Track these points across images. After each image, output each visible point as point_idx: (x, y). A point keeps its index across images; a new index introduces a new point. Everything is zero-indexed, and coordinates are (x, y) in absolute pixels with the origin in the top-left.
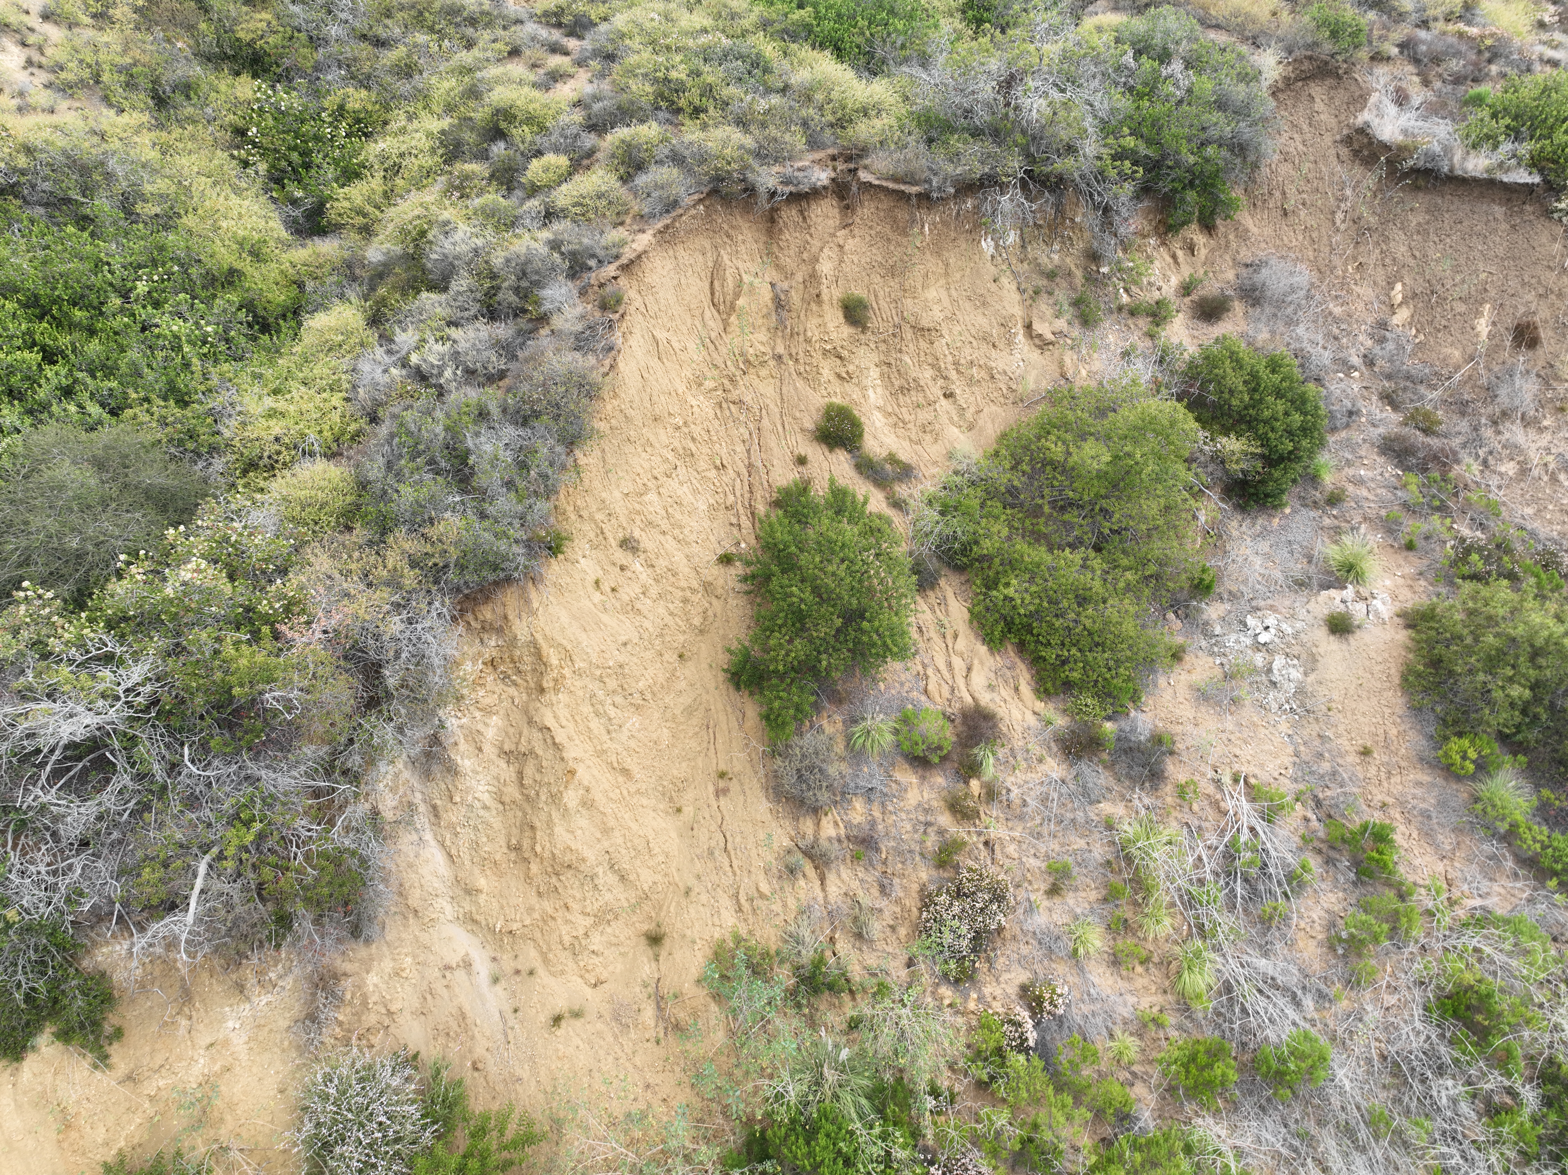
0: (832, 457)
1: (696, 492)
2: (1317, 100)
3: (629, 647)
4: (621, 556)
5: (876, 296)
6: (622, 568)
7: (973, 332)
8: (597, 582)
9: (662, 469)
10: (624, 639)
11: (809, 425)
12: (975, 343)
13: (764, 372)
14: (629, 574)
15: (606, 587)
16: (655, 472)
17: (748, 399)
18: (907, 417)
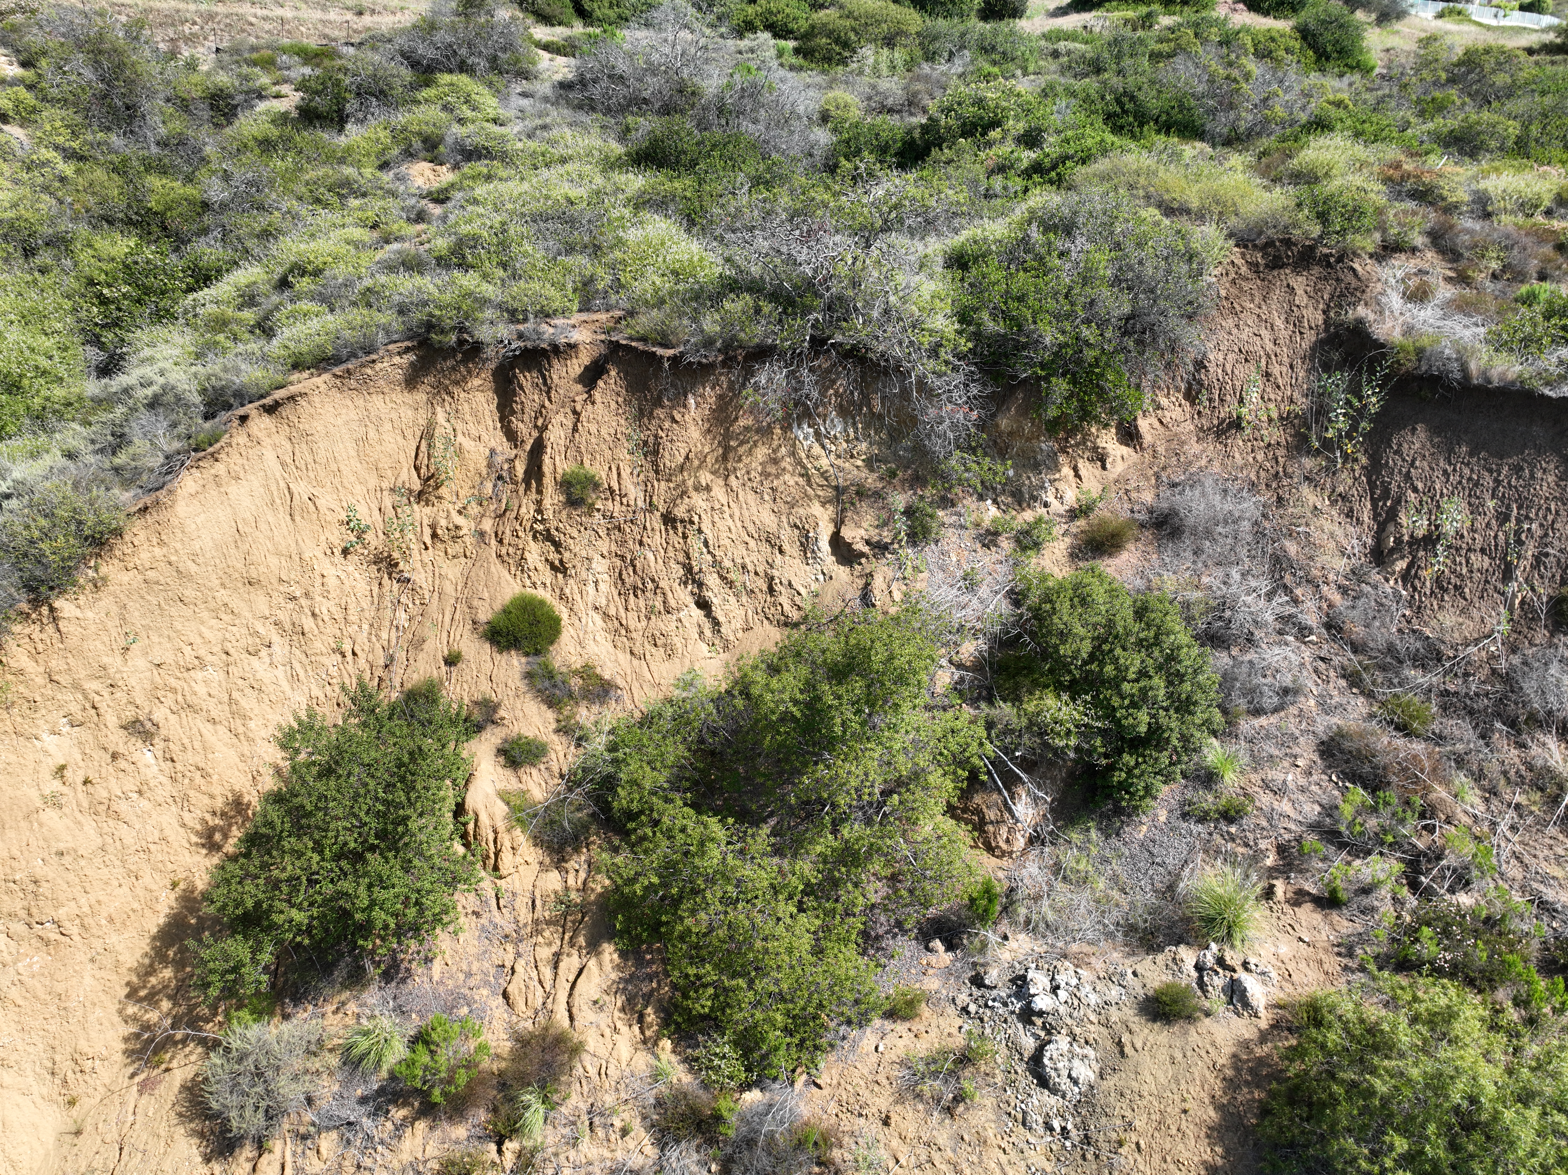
0: (502, 659)
1: (294, 678)
2: (1300, 292)
3: (67, 860)
4: (117, 739)
5: (619, 474)
6: (114, 756)
7: (751, 529)
8: (62, 768)
9: (243, 643)
10: (62, 846)
11: (484, 615)
12: (752, 543)
13: (457, 548)
14: (122, 764)
15: (75, 776)
16: (228, 646)
17: (420, 578)
18: (632, 623)
